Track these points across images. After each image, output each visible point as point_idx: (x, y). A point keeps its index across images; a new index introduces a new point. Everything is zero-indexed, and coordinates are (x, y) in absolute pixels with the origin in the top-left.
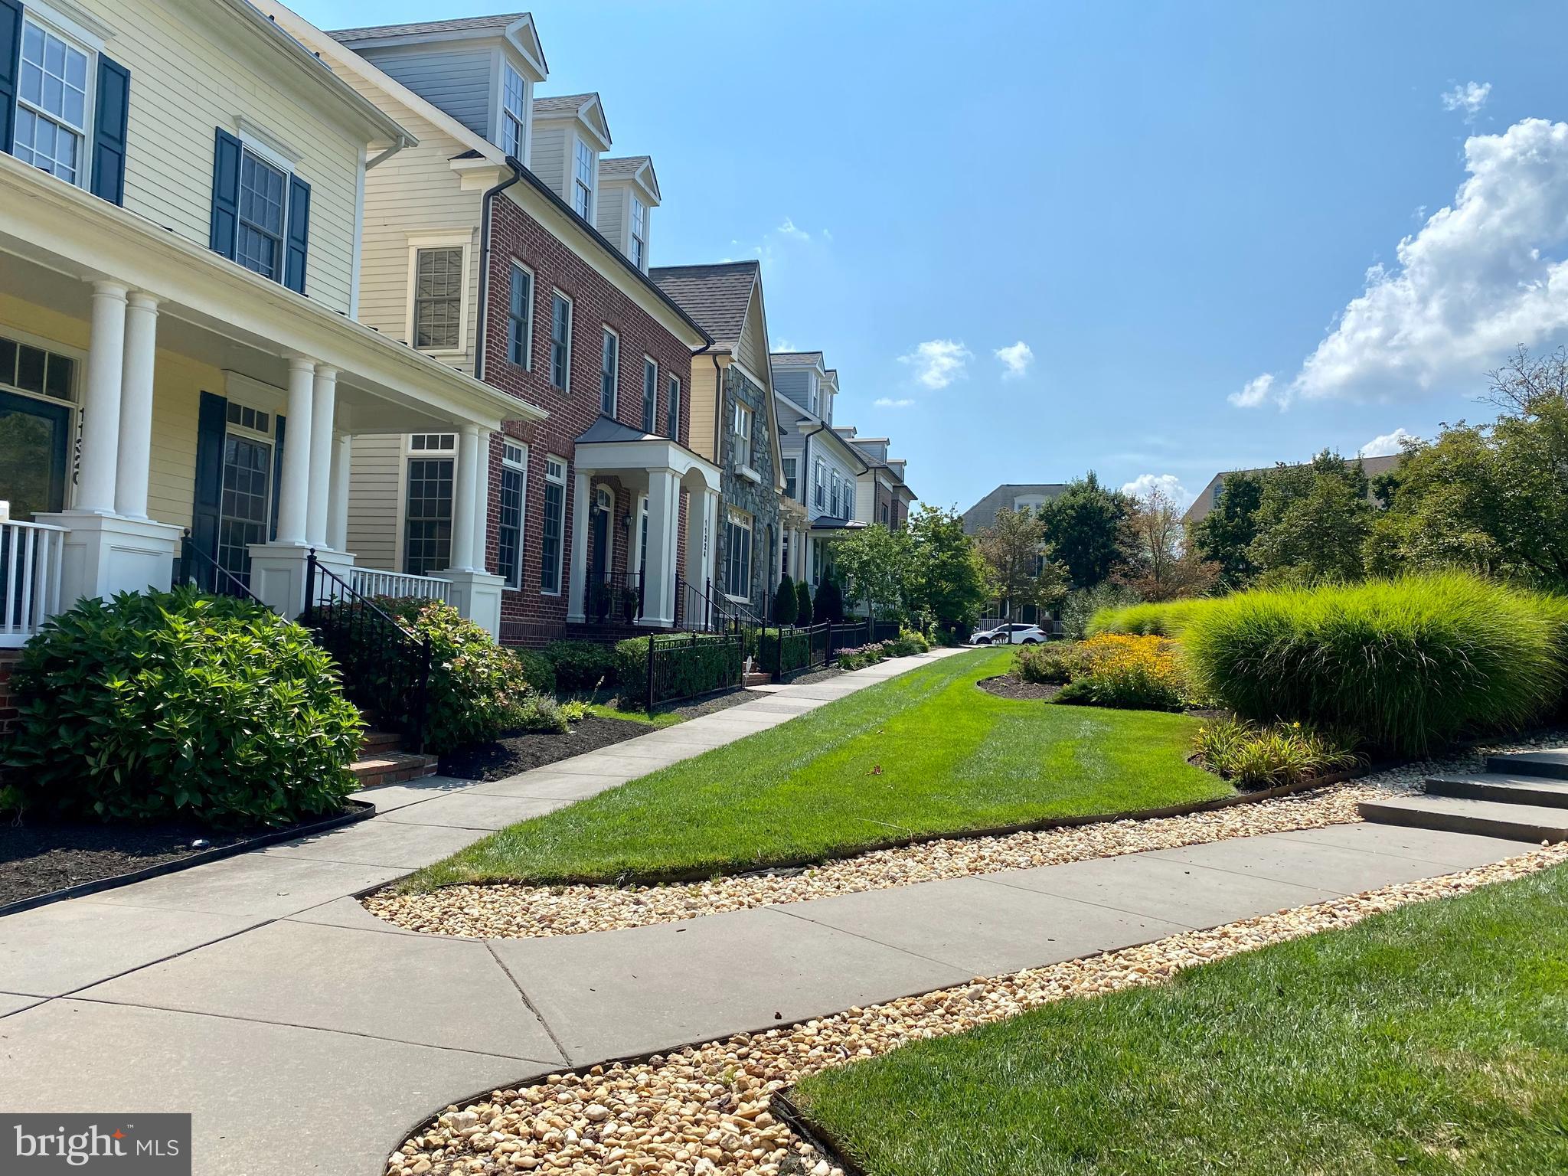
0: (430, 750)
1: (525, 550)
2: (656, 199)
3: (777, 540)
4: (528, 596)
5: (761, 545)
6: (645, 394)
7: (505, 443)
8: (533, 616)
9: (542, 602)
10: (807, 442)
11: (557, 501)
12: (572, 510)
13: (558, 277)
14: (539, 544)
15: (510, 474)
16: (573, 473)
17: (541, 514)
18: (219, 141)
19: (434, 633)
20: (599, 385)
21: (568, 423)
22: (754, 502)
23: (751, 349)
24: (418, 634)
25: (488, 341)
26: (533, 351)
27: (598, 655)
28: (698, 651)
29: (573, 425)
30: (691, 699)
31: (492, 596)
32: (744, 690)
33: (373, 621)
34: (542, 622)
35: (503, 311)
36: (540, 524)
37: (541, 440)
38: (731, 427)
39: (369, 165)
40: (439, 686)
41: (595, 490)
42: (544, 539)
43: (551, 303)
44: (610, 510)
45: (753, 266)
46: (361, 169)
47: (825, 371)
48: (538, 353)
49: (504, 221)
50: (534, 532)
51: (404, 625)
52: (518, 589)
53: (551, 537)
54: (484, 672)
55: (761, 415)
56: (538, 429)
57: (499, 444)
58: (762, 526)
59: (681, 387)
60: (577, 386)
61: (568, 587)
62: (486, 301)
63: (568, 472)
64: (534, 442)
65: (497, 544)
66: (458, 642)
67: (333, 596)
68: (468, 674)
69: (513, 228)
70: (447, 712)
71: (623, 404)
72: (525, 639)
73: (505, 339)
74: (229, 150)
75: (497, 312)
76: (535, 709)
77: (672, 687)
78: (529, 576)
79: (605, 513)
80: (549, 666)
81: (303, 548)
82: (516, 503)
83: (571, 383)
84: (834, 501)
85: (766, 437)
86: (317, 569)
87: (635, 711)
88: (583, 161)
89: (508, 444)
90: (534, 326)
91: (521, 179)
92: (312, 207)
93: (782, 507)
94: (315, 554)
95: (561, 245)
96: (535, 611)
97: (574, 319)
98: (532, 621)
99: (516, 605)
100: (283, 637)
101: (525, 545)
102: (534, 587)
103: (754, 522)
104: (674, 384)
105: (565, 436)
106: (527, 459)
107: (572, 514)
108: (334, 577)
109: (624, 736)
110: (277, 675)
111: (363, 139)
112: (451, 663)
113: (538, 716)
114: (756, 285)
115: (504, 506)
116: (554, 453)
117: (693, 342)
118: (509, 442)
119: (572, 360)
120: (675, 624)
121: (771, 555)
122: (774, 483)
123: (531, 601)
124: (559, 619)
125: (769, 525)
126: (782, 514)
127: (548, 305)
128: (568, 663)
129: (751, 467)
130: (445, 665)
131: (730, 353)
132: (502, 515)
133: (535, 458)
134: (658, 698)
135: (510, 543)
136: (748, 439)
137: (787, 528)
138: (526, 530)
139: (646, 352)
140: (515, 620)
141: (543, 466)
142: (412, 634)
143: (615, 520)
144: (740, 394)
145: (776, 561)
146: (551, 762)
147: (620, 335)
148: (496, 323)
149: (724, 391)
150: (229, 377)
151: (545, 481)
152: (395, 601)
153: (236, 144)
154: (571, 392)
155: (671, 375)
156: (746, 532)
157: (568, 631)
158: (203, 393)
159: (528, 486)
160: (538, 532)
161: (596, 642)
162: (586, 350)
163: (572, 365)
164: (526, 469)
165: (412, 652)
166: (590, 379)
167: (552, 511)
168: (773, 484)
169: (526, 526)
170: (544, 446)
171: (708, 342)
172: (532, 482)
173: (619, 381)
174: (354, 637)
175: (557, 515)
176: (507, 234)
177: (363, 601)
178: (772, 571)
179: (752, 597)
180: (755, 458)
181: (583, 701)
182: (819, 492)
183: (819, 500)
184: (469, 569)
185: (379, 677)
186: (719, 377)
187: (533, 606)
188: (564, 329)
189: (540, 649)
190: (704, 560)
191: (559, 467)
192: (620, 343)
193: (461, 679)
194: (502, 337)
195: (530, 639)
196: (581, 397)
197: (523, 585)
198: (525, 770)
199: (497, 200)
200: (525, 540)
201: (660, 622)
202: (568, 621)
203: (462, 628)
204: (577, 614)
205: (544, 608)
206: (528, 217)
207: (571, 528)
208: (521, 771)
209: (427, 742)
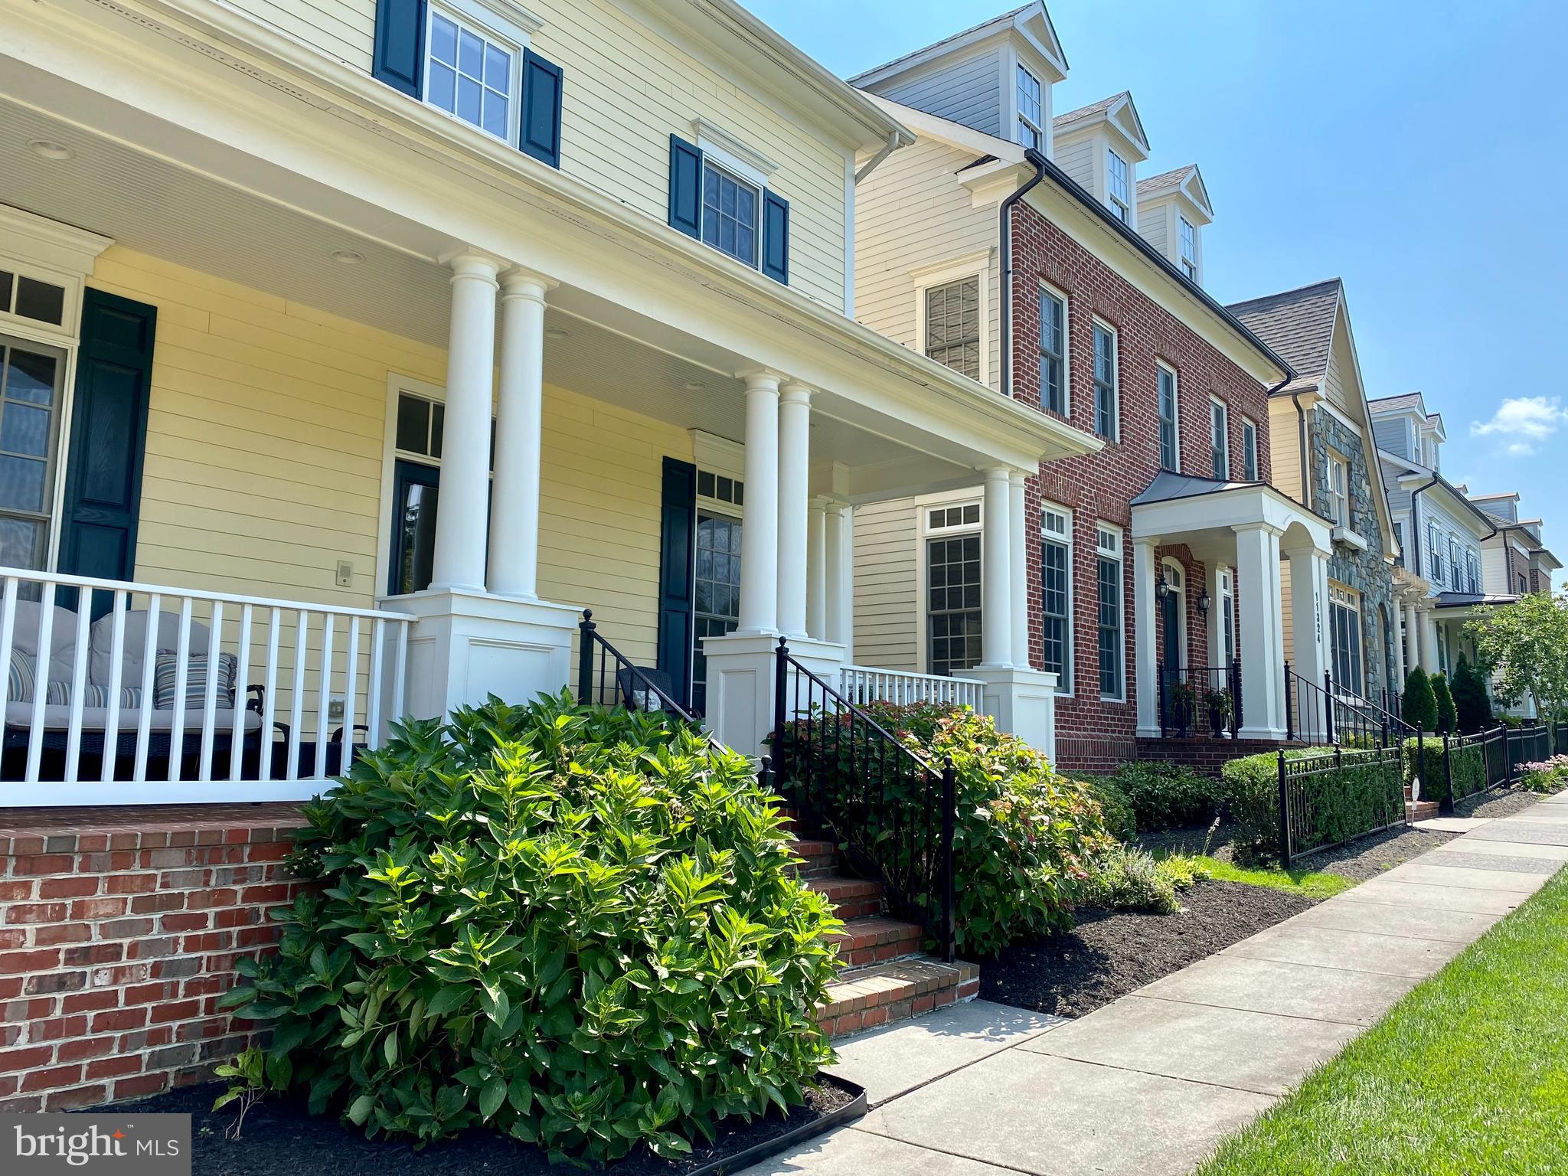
0: (967, 955)
1: (1076, 645)
2: (1208, 215)
3: (1393, 623)
4: (1085, 704)
5: (1373, 630)
6: (1214, 443)
7: (1043, 508)
8: (1094, 730)
9: (1102, 712)
10: (1414, 500)
11: (1112, 580)
12: (1132, 590)
13: (1098, 301)
14: (1093, 635)
15: (1051, 548)
16: (1131, 543)
17: (1093, 597)
18: (674, 150)
19: (959, 758)
20: (1155, 432)
21: (1121, 481)
22: (1359, 575)
23: (1339, 386)
24: (935, 760)
25: (1015, 383)
26: (1072, 393)
27: (1187, 782)
28: (1347, 774)
29: (1126, 483)
30: (1343, 845)
31: (1043, 702)
32: (1412, 828)
33: (867, 741)
34: (1106, 738)
35: (1032, 344)
36: (1093, 610)
37: (1088, 503)
38: (1323, 481)
39: (857, 178)
40: (973, 845)
41: (1160, 565)
42: (1100, 630)
43: (1091, 333)
44: (1181, 590)
45: (1336, 284)
46: (850, 182)
47: (1427, 417)
48: (1078, 395)
49: (1026, 234)
50: (1086, 621)
51: (912, 746)
52: (1071, 695)
53: (1108, 626)
54: (1042, 821)
55: (1359, 466)
56: (1083, 489)
57: (1035, 509)
58: (1373, 605)
59: (1257, 434)
60: (1129, 434)
61: (1135, 691)
62: (1011, 334)
63: (1124, 542)
64: (1080, 506)
65: (1040, 637)
66: (998, 772)
67: (812, 706)
68: (1018, 825)
69: (1039, 243)
70: (989, 890)
71: (1188, 455)
72: (1086, 760)
73: (1036, 378)
74: (687, 161)
75: (1025, 346)
76: (1122, 874)
77: (1314, 829)
78: (1084, 678)
79: (1174, 594)
80: (1124, 798)
81: (769, 638)
82: (1061, 583)
83: (1122, 432)
84: (1456, 574)
85: (1368, 493)
86: (791, 667)
87: (1267, 868)
88: (1117, 173)
89: (1047, 510)
90: (1071, 363)
91: (1046, 178)
92: (792, 228)
93: (1395, 581)
94: (786, 645)
95: (1099, 262)
96: (1096, 724)
97: (1120, 353)
98: (1092, 737)
99: (1070, 716)
100: (703, 774)
101: (1076, 638)
102: (1092, 691)
103: (1362, 600)
104: (1248, 431)
105: (1118, 497)
106: (1071, 528)
107: (1133, 596)
108: (812, 677)
109: (1268, 919)
110: (681, 846)
111: (851, 147)
112: (988, 808)
113: (1127, 884)
114: (1340, 307)
115: (1046, 589)
116: (1105, 519)
117: (1268, 378)
118: (1047, 507)
119: (1121, 403)
120: (1290, 735)
121: (1387, 643)
122: (1382, 550)
123: (1089, 711)
124: (1127, 733)
125: (1382, 605)
126: (1396, 591)
127: (1088, 336)
128: (1147, 792)
129: (1352, 528)
130: (980, 812)
131: (1315, 389)
132: (1044, 599)
133: (1082, 526)
134: (1299, 848)
135: (1057, 637)
136: (1345, 496)
137: (1404, 609)
138: (1075, 619)
139: (1211, 391)
140: (1070, 736)
141: (1093, 536)
142: (928, 762)
143: (1188, 602)
144: (1331, 440)
145: (1395, 650)
146: (1164, 972)
147: (1179, 371)
148: (1025, 359)
149: (1311, 437)
150: (697, 438)
151: (1096, 555)
152: (900, 709)
153: (696, 155)
154: (1122, 443)
155: (1245, 419)
156: (1353, 614)
157: (1140, 749)
158: (665, 458)
159: (1075, 562)
160: (1091, 620)
161: (1183, 762)
162: (1137, 390)
163: (1121, 409)
164: (1071, 540)
165: (928, 791)
166: (1144, 426)
167: (1107, 593)
168: (1381, 552)
169: (1075, 613)
170: (1093, 511)
171: (1288, 374)
172: (1080, 556)
173: (1180, 427)
174: (843, 766)
175: (1114, 599)
176: (1031, 249)
177: (853, 711)
178: (1389, 664)
179: (1368, 698)
180: (1357, 521)
181: (1188, 854)
182: (1437, 561)
183: (1437, 573)
184: (1007, 664)
185: (881, 829)
186: (1302, 421)
187: (1092, 717)
188: (1108, 366)
189: (1106, 773)
190: (1319, 646)
191: (1112, 537)
192: (1179, 381)
193: (1008, 834)
194: (1033, 376)
195: (1092, 760)
196: (1135, 448)
197: (1077, 690)
198: (1123, 992)
199: (1017, 208)
200: (1076, 632)
201: (1270, 732)
202: (1138, 735)
203: (1003, 748)
204: (1149, 726)
205: (1106, 718)
206: (1057, 230)
207: (1133, 614)
208: (1119, 993)
209: (959, 940)
